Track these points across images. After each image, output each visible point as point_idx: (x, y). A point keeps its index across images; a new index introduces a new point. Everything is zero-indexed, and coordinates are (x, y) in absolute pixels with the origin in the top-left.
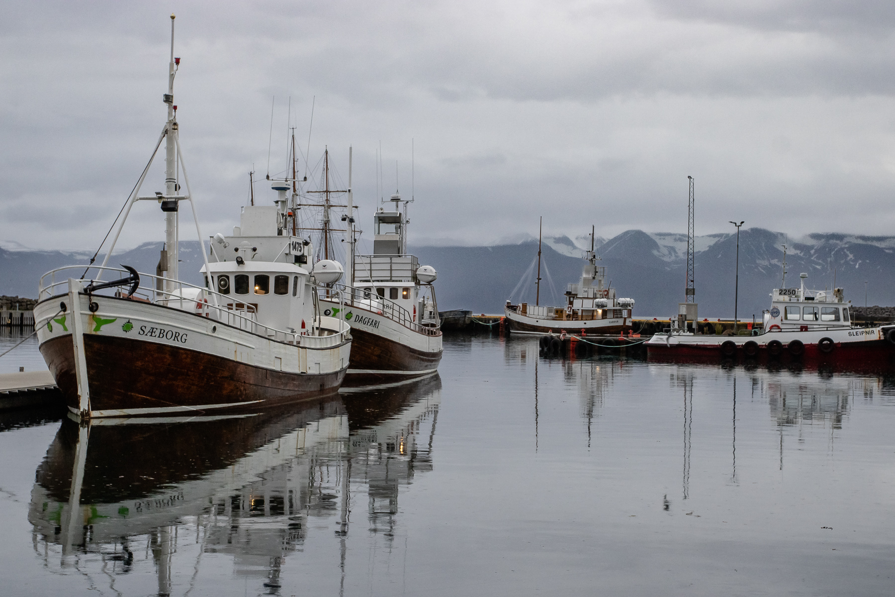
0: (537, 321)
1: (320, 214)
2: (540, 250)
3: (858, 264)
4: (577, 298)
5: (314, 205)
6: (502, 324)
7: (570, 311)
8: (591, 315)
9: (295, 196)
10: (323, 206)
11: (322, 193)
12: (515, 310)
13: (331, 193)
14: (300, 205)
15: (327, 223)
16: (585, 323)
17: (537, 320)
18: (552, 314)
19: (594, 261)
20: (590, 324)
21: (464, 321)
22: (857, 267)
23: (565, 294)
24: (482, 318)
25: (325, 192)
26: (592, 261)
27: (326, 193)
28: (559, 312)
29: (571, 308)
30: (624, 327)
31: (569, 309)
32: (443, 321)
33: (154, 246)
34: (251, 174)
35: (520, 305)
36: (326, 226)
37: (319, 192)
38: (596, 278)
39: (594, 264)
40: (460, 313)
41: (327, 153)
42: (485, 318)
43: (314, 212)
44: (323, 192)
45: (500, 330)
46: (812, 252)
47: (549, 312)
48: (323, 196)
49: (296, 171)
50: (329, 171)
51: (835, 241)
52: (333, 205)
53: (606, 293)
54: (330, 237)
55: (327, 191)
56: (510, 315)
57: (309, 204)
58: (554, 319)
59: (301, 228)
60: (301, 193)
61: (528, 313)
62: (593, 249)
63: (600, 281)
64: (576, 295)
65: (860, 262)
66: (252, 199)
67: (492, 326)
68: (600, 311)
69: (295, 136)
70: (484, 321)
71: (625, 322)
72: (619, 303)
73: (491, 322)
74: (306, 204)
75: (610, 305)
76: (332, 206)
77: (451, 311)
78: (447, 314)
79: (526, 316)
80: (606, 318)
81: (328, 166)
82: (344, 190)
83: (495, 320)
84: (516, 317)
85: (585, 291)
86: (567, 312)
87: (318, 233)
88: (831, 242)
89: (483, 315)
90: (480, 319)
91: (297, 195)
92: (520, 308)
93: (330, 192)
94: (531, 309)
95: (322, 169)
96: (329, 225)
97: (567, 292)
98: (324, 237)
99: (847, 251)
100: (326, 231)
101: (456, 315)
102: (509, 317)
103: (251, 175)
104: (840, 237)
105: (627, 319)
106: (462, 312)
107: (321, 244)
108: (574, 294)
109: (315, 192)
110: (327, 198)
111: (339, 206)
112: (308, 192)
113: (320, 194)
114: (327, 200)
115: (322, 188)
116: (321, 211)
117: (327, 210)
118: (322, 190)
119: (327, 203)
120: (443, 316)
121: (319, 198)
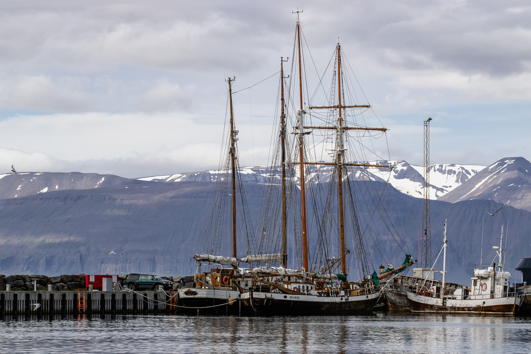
5: (320, 128)
9: (302, 114)
10: (336, 129)
11: (332, 109)
13: (347, 109)
15: (341, 154)
25: (338, 107)
27: (338, 110)
34: (230, 81)
36: (339, 159)
37: (328, 108)
41: (339, 50)
44: (334, 107)
48: (335, 114)
50: (343, 75)
52: (350, 127)
54: (346, 175)
55: (340, 107)
66: (232, 119)
74: (315, 126)
76: (347, 128)
81: (342, 69)
82: (365, 104)
91: (305, 113)
93: (345, 107)
95: (333, 73)
96: (343, 157)
98: (338, 175)
100: (340, 167)
103: (230, 83)
107: (332, 185)
109: (322, 108)
110: (340, 116)
111: (359, 129)
112: (311, 108)
113: (329, 110)
114: (341, 120)
115: (333, 102)
116: (331, 137)
117: (341, 134)
118: (332, 105)
119: (341, 125)
120: (523, 293)
121: (328, 117)
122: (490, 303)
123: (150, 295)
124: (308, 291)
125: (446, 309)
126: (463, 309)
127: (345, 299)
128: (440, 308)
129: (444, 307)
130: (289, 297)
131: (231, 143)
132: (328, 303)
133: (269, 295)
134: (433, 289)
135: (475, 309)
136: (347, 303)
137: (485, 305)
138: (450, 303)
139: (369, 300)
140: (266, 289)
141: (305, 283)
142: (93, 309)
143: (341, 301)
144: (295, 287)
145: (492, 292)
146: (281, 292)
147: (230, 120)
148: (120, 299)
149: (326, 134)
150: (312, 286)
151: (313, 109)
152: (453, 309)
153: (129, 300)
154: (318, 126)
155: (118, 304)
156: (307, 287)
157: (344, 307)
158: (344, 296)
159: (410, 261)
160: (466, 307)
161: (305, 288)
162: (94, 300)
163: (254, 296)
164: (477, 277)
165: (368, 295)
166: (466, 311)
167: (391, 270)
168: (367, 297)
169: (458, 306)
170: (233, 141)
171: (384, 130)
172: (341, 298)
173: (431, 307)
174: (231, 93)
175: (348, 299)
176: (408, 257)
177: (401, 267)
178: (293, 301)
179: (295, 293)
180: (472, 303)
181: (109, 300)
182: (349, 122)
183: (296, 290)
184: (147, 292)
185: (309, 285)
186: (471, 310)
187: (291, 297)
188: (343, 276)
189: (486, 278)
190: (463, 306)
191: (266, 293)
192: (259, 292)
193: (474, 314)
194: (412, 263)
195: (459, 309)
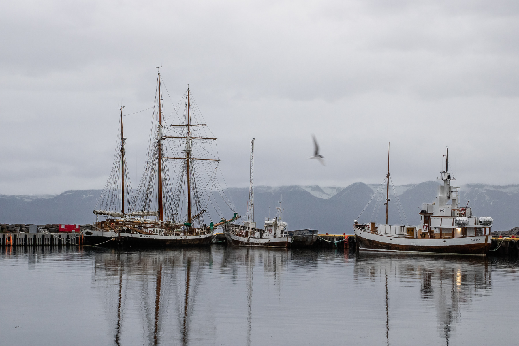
0: (391, 240)
1: (182, 145)
2: (389, 173)
3: (492, 202)
4: (432, 216)
5: (177, 137)
6: (346, 242)
7: (426, 230)
8: (450, 233)
9: (160, 127)
10: (186, 138)
11: (184, 126)
12: (364, 228)
13: (192, 126)
14: (165, 137)
15: (189, 152)
16: (445, 242)
17: (391, 238)
18: (404, 233)
19: (448, 181)
20: (450, 242)
21: (312, 239)
22: (491, 204)
23: (420, 213)
24: (327, 237)
26: (447, 181)
27: (188, 126)
28: (411, 231)
29: (427, 227)
30: (486, 245)
31: (425, 227)
32: (293, 239)
33: (72, 193)
34: (121, 108)
35: (369, 224)
36: (188, 155)
37: (182, 126)
38: (451, 198)
39: (449, 184)
40: (308, 232)
41: (189, 92)
42: (330, 237)
43: (177, 144)
44: (185, 125)
45: (345, 247)
46: (465, 195)
47: (402, 231)
48: (186, 129)
49: (161, 108)
50: (191, 107)
51: (478, 189)
52: (195, 137)
53: (463, 212)
54: (191, 165)
55: (189, 125)
56: (361, 233)
57: (173, 136)
58: (407, 237)
59: (166, 157)
60: (165, 126)
61: (379, 232)
62: (447, 170)
63: (454, 200)
64: (432, 214)
65: (493, 201)
66: (122, 131)
67: (337, 243)
68: (459, 230)
69: (161, 75)
70: (328, 239)
71: (486, 240)
72: (481, 222)
73: (335, 240)
74: (170, 136)
75: (471, 224)
76: (193, 138)
77: (300, 230)
78: (297, 232)
79: (377, 234)
80: (466, 237)
81: (190, 103)
82: (203, 124)
83: (340, 238)
84: (366, 235)
85: (441, 211)
86: (423, 231)
87: (180, 162)
88: (476, 189)
89: (327, 234)
90: (325, 237)
92: (369, 227)
94: (382, 228)
95: (184, 106)
96: (190, 154)
97: (422, 211)
98: (186, 165)
99: (485, 194)
100: (188, 160)
101: (305, 234)
102: (360, 235)
103: (121, 110)
104: (481, 186)
105: (488, 237)
106: (310, 231)
107: (183, 171)
108: (430, 213)
109: (178, 126)
110: (189, 130)
111: (200, 138)
112: (172, 126)
113: (182, 127)
114: (189, 133)
115: (184, 122)
116: (183, 143)
117: (189, 141)
118: (184, 124)
119: (189, 136)
120: (293, 235)
121: (182, 131)
122: (273, 241)
123: (64, 236)
124: (160, 233)
125: (249, 244)
126: (258, 244)
127: (184, 238)
128: (247, 244)
129: (248, 243)
130: (143, 236)
131: (121, 145)
132: (171, 240)
133: (130, 235)
134: (244, 232)
135: (265, 244)
136: (185, 240)
137: (270, 242)
138: (251, 241)
139: (201, 238)
140: (128, 231)
141: (160, 228)
142: (17, 244)
143: (181, 239)
144: (150, 230)
145: (275, 234)
146: (138, 233)
147: (121, 131)
148: (40, 238)
149: (180, 141)
150: (164, 230)
151: (173, 126)
152: (253, 244)
153: (47, 239)
154: (176, 136)
155: (37, 241)
156: (160, 230)
157: (183, 242)
158: (183, 236)
159: (236, 216)
160: (260, 243)
161: (158, 231)
162: (19, 239)
163: (121, 235)
164: (266, 225)
165: (201, 236)
166: (259, 245)
167: (223, 221)
168: (200, 236)
169: (256, 242)
170: (123, 144)
171: (215, 139)
172: (181, 237)
173: (242, 243)
174: (121, 115)
175: (186, 238)
176: (235, 214)
177: (231, 219)
178: (146, 239)
179: (147, 234)
180: (263, 241)
181: (32, 239)
182: (194, 134)
183: (151, 232)
184: (62, 234)
185: (161, 229)
186: (262, 245)
187: (145, 236)
188: (189, 224)
189: (271, 226)
190: (258, 242)
191: (129, 234)
192: (124, 233)
193: (264, 247)
194: (238, 217)
195: (256, 244)
